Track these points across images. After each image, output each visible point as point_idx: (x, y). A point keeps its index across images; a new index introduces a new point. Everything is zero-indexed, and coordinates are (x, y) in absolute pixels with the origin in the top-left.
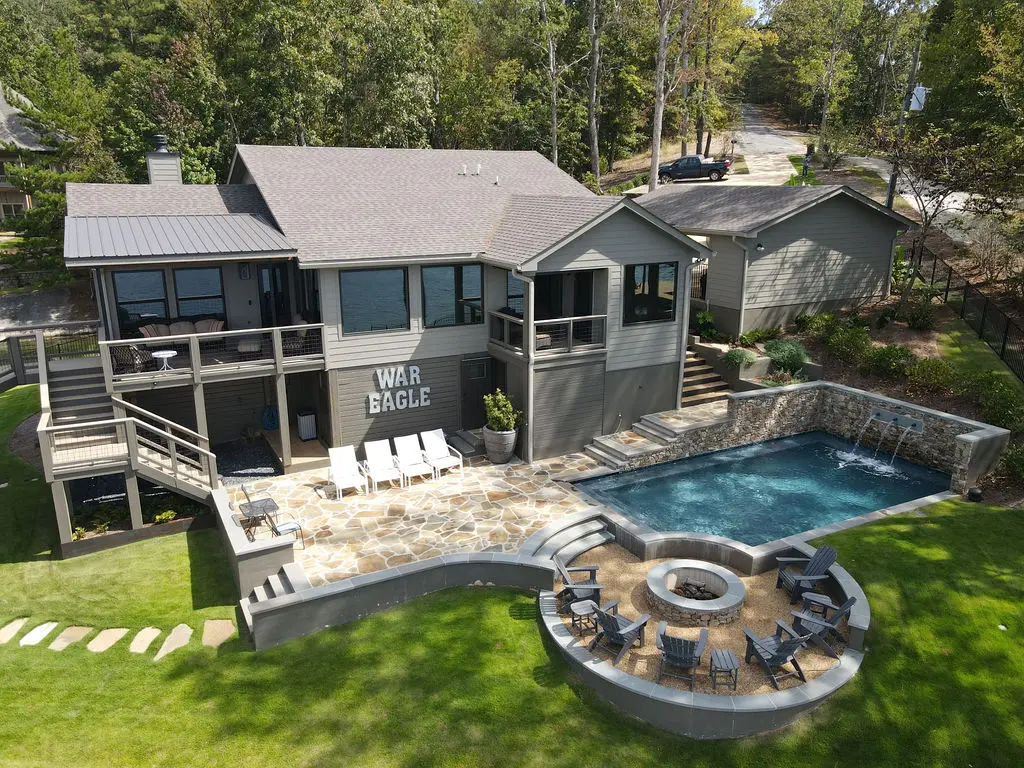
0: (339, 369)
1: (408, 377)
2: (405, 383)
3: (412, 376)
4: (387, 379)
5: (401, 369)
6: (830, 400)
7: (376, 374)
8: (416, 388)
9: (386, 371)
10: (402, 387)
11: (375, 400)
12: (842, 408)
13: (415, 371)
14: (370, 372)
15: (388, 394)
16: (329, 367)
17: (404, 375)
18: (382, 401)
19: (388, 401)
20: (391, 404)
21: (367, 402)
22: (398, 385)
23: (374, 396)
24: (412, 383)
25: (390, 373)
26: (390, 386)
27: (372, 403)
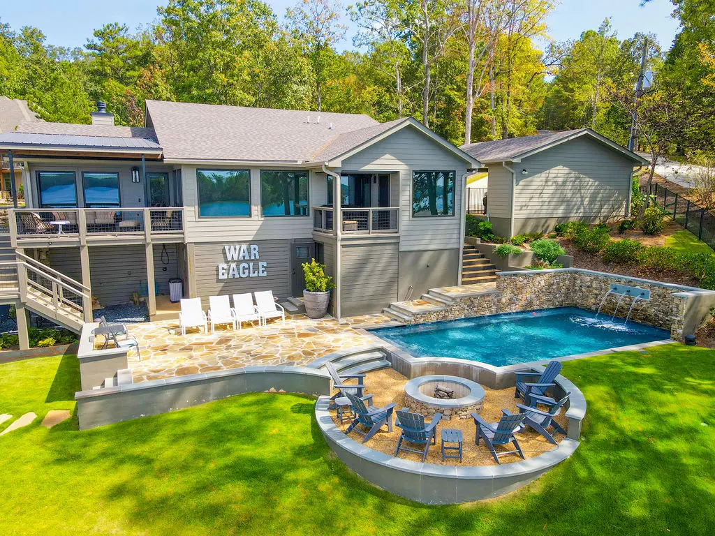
0: (195, 243)
1: (250, 253)
2: (247, 258)
3: (253, 252)
4: (232, 253)
5: (244, 247)
6: (579, 282)
7: (224, 249)
8: (256, 262)
9: (232, 247)
10: (244, 261)
11: (223, 269)
12: (588, 287)
13: (255, 249)
14: (220, 247)
15: (233, 265)
16: (186, 241)
17: (246, 252)
18: (229, 270)
19: (233, 270)
20: (236, 272)
21: (217, 270)
22: (241, 258)
23: (223, 265)
24: (253, 257)
25: (235, 249)
26: (235, 258)
27: (221, 271)
